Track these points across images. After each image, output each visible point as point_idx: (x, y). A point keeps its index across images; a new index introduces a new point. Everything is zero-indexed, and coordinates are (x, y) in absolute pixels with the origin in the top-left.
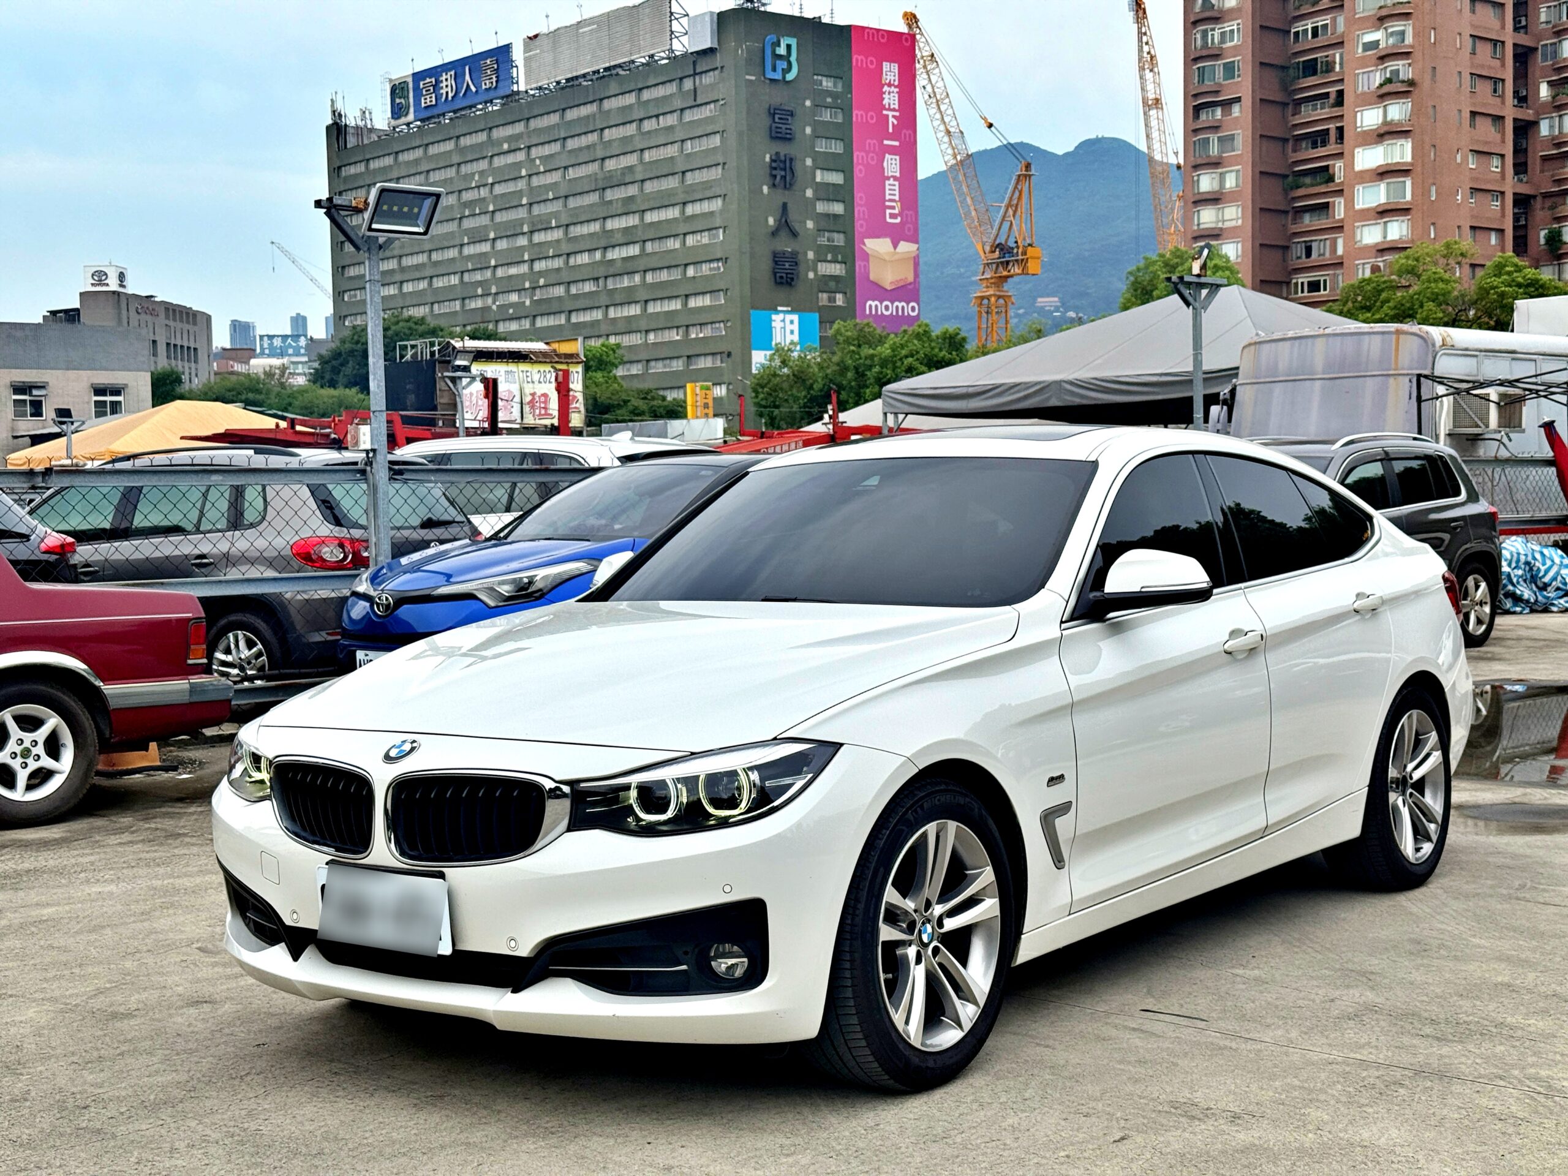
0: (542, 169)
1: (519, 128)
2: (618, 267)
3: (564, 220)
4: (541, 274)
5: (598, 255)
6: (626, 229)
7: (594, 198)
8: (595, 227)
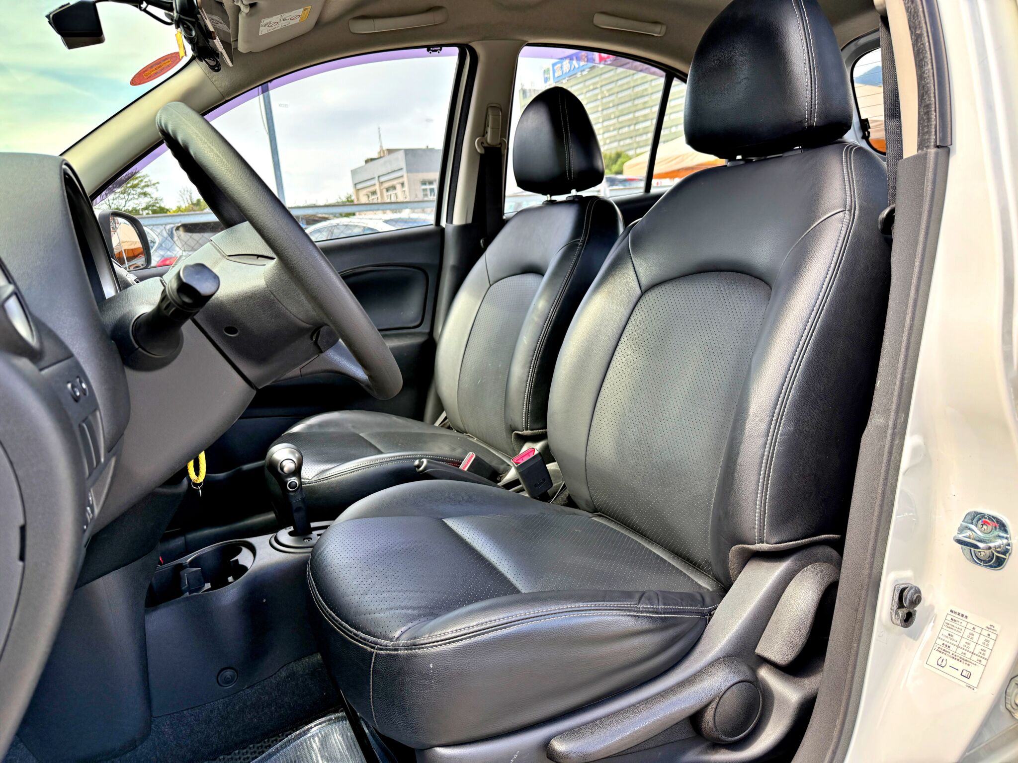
0: (607, 95)
1: (597, 79)
2: (641, 131)
3: (617, 114)
4: (607, 138)
5: (632, 128)
6: (645, 116)
7: (630, 104)
8: (631, 116)
